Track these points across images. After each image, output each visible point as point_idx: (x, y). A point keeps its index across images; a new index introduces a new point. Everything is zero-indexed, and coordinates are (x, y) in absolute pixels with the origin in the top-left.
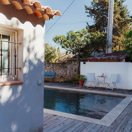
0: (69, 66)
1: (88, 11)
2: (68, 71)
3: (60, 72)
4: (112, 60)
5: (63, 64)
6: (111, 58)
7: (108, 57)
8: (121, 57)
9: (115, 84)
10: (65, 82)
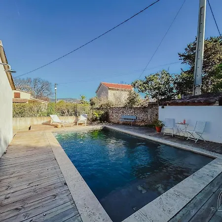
0: (150, 110)
1: (183, 58)
2: (149, 116)
3: (141, 116)
4: (197, 103)
5: (144, 109)
6: (196, 101)
7: (192, 99)
8: (212, 99)
9: (200, 135)
10: (146, 126)
